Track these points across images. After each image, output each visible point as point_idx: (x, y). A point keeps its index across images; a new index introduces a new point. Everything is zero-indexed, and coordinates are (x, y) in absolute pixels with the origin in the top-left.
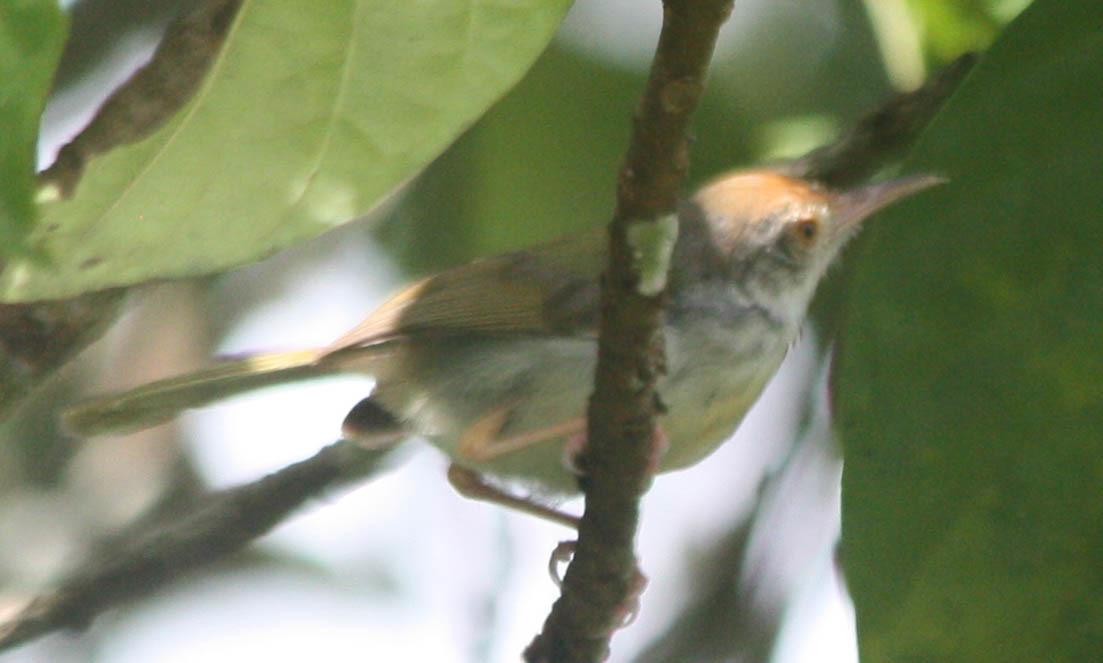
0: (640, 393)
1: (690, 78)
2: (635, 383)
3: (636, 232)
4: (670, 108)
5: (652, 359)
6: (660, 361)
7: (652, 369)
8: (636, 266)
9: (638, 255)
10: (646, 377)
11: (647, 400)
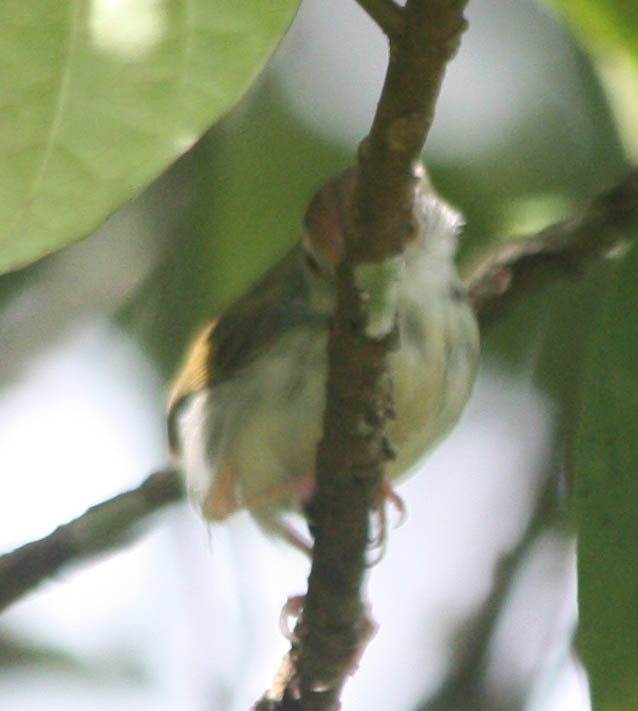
0: (369, 438)
1: (415, 115)
2: (363, 427)
3: (363, 273)
4: (396, 145)
5: (380, 403)
6: (389, 406)
7: (381, 413)
8: (363, 308)
9: (365, 296)
10: (373, 420)
11: (375, 447)
